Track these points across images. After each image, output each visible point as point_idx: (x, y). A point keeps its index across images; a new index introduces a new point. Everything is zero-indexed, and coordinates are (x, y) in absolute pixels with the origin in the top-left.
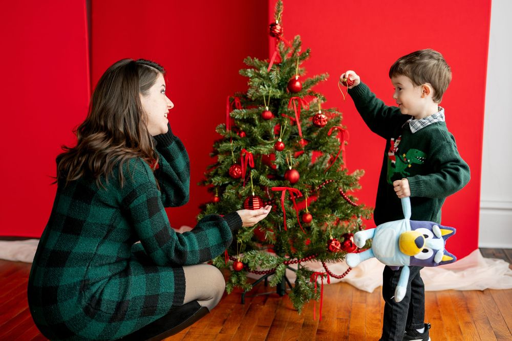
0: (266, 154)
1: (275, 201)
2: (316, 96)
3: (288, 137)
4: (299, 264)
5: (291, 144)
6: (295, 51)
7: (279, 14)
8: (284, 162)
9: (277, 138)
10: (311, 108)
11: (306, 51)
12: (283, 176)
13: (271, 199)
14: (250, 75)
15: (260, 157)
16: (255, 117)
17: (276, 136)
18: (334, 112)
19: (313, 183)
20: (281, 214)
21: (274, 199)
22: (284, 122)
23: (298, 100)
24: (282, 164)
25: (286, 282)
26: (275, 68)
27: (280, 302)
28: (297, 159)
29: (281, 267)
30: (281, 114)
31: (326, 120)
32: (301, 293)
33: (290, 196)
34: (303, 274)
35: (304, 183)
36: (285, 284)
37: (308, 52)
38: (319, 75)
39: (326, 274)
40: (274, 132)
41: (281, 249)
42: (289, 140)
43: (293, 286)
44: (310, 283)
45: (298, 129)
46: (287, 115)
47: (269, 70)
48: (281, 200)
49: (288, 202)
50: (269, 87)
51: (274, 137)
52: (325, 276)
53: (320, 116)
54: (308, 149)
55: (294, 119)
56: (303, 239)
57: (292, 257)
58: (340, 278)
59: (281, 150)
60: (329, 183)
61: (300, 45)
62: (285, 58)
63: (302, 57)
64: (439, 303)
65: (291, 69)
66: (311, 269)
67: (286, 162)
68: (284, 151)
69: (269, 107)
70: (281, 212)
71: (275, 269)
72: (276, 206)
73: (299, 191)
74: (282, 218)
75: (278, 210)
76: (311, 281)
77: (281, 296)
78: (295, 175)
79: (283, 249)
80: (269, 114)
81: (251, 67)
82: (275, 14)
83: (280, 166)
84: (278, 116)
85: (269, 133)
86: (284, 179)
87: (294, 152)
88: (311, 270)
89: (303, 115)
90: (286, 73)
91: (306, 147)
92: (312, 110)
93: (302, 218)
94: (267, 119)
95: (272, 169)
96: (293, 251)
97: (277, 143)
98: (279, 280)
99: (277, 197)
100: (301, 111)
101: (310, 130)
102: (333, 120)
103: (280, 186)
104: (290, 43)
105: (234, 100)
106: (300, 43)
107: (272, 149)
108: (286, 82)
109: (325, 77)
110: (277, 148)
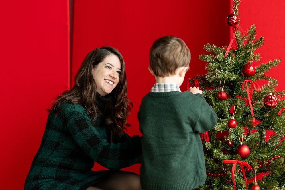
0: (220, 130)
3: (241, 115)
6: (250, 39)
7: (237, 6)
8: (236, 138)
14: (208, 60)
15: (214, 133)
16: (212, 97)
17: (229, 115)
19: (262, 158)
22: (237, 102)
23: (250, 82)
24: (235, 140)
26: (231, 54)
30: (236, 95)
31: (277, 101)
33: (240, 169)
37: (261, 40)
38: (273, 60)
40: (228, 111)
42: (242, 118)
47: (225, 56)
48: (231, 172)
50: (225, 70)
53: (270, 97)
55: (246, 99)
59: (233, 127)
60: (277, 158)
61: (255, 34)
62: (242, 44)
63: (256, 45)
65: (246, 55)
67: (238, 138)
68: (237, 128)
69: (225, 88)
70: (232, 183)
73: (248, 165)
74: (232, 188)
78: (245, 150)
80: (224, 95)
81: (209, 53)
83: (233, 142)
84: (233, 97)
85: (224, 112)
86: (235, 153)
90: (241, 59)
91: (258, 125)
94: (222, 99)
97: (230, 121)
99: (228, 169)
100: (253, 93)
103: (231, 159)
104: (246, 32)
105: (194, 82)
106: (254, 31)
107: (225, 126)
108: (241, 67)
109: (277, 62)
110: (230, 125)
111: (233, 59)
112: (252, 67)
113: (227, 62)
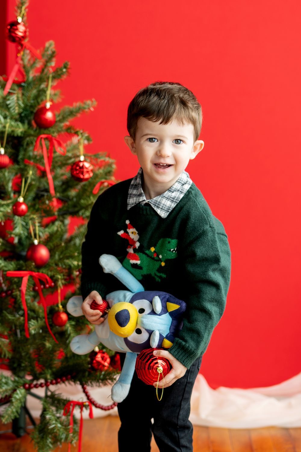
0: (0, 220)
1: (12, 292)
2: (76, 133)
3: (32, 194)
4: (47, 389)
5: (37, 206)
6: (45, 66)
7: (23, 8)
8: (26, 234)
9: (16, 195)
10: (68, 151)
11: (63, 65)
12: (24, 253)
13: (5, 288)
17: (14, 193)
18: (102, 159)
19: (70, 265)
20: (21, 312)
21: (10, 290)
22: (28, 173)
23: (50, 139)
24: (23, 237)
25: (27, 417)
26: (14, 90)
27: (16, 447)
28: (47, 229)
29: (20, 393)
30: (23, 159)
31: (92, 171)
32: (50, 433)
33: (35, 285)
34: (53, 404)
35: (57, 265)
36: (25, 418)
37: (65, 67)
38: (82, 101)
39: (87, 404)
40: (12, 187)
41: (19, 365)
42: (34, 199)
43: (38, 422)
44: (64, 418)
45: (48, 184)
46: (32, 161)
47: (5, 93)
48: (21, 291)
49: (32, 293)
51: (12, 195)
52: (86, 407)
53: (81, 164)
54: (63, 214)
55: (42, 167)
56: (53, 351)
57: (36, 378)
58: (109, 409)
59: (21, 214)
61: (54, 57)
62: (31, 75)
63: (57, 75)
64: (255, 447)
66: (65, 396)
67: (30, 233)
68: (28, 216)
70: (20, 308)
71: (10, 396)
72: (13, 300)
73: (48, 278)
74: (22, 318)
75: (17, 306)
76: (65, 414)
77: (18, 436)
78: (43, 252)
79: (23, 365)
80: (5, 160)
82: (16, 8)
83: (20, 240)
84: (18, 163)
85: (5, 189)
86: (26, 259)
87: (41, 217)
88: (65, 398)
89: (56, 162)
90: (31, 99)
91: (60, 210)
92: (70, 154)
93: (52, 318)
94: (2, 167)
95: (9, 242)
96: (37, 370)
97: (17, 205)
98: (16, 414)
99: (15, 286)
100: (54, 155)
101: (67, 185)
102: (101, 171)
103: (19, 269)
106: (53, 52)
107: (8, 213)
108: (31, 112)
109: (90, 105)
110: (16, 211)
111: (20, 99)
112: (50, 112)
113: (9, 104)
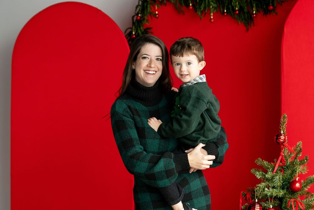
6: (296, 156)
7: (284, 125)
11: (305, 158)
23: (296, 201)
61: (301, 152)
63: (302, 163)
65: (292, 171)
69: (273, 205)
90: (288, 175)
104: (293, 148)
105: (246, 195)
106: (301, 149)
108: (289, 182)
111: (281, 178)
112: (298, 183)
113: (275, 181)
